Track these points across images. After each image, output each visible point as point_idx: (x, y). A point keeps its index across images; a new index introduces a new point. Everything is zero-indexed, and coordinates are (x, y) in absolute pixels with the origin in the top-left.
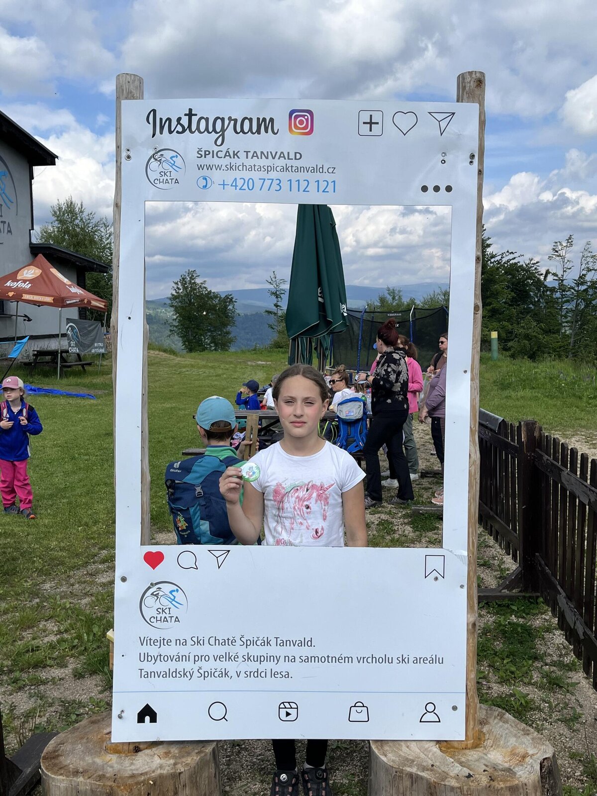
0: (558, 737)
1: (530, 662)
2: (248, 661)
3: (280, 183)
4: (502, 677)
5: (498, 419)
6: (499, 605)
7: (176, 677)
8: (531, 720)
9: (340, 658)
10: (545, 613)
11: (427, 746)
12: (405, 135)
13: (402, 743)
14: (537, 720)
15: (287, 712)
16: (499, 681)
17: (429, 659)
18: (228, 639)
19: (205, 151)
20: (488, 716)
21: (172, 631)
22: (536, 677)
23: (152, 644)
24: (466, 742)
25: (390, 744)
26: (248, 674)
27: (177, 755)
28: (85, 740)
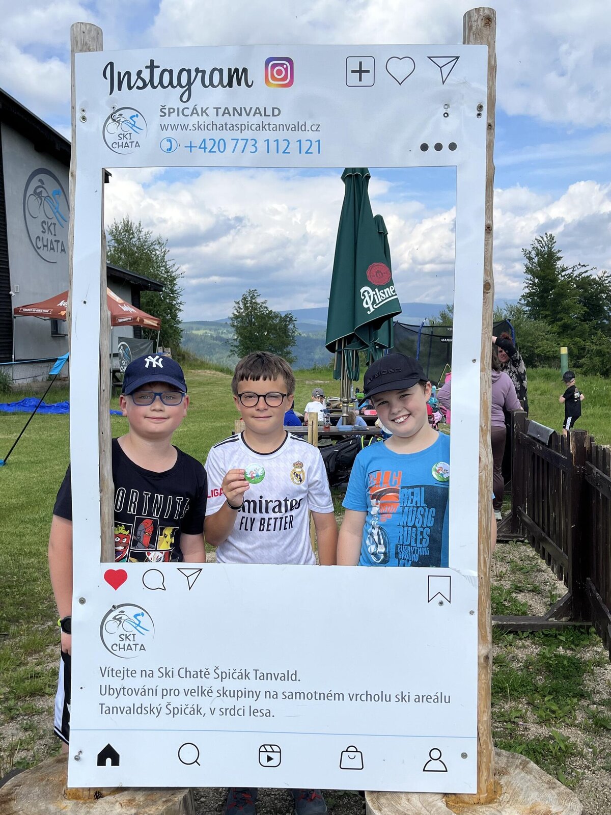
0: (600, 789)
1: (575, 700)
2: (223, 696)
3: (256, 143)
4: (540, 717)
5: (549, 431)
6: (546, 635)
7: (141, 713)
8: (571, 768)
9: (330, 695)
10: (597, 644)
11: (431, 800)
12: (400, 84)
13: (403, 796)
14: (578, 767)
15: (268, 756)
16: (538, 721)
17: (433, 698)
18: (201, 671)
19: (169, 109)
20: (509, 764)
21: (135, 660)
22: (580, 717)
23: (114, 675)
24: (478, 796)
25: (389, 796)
26: (224, 712)
27: (141, 804)
28: (44, 782)
